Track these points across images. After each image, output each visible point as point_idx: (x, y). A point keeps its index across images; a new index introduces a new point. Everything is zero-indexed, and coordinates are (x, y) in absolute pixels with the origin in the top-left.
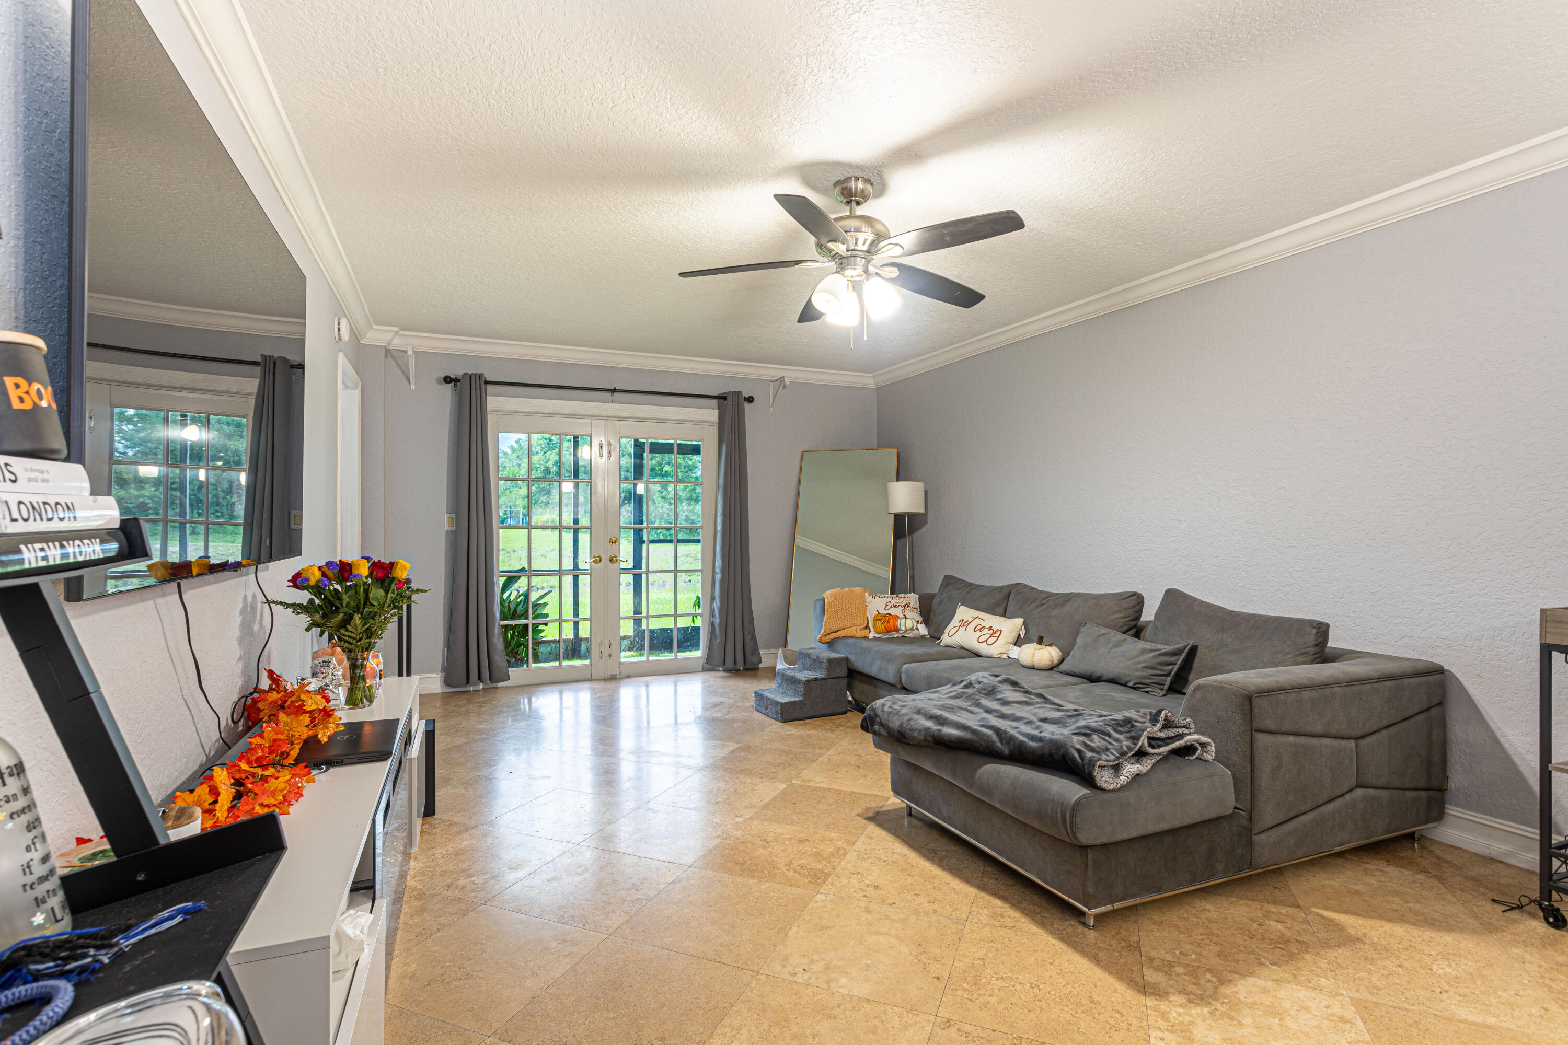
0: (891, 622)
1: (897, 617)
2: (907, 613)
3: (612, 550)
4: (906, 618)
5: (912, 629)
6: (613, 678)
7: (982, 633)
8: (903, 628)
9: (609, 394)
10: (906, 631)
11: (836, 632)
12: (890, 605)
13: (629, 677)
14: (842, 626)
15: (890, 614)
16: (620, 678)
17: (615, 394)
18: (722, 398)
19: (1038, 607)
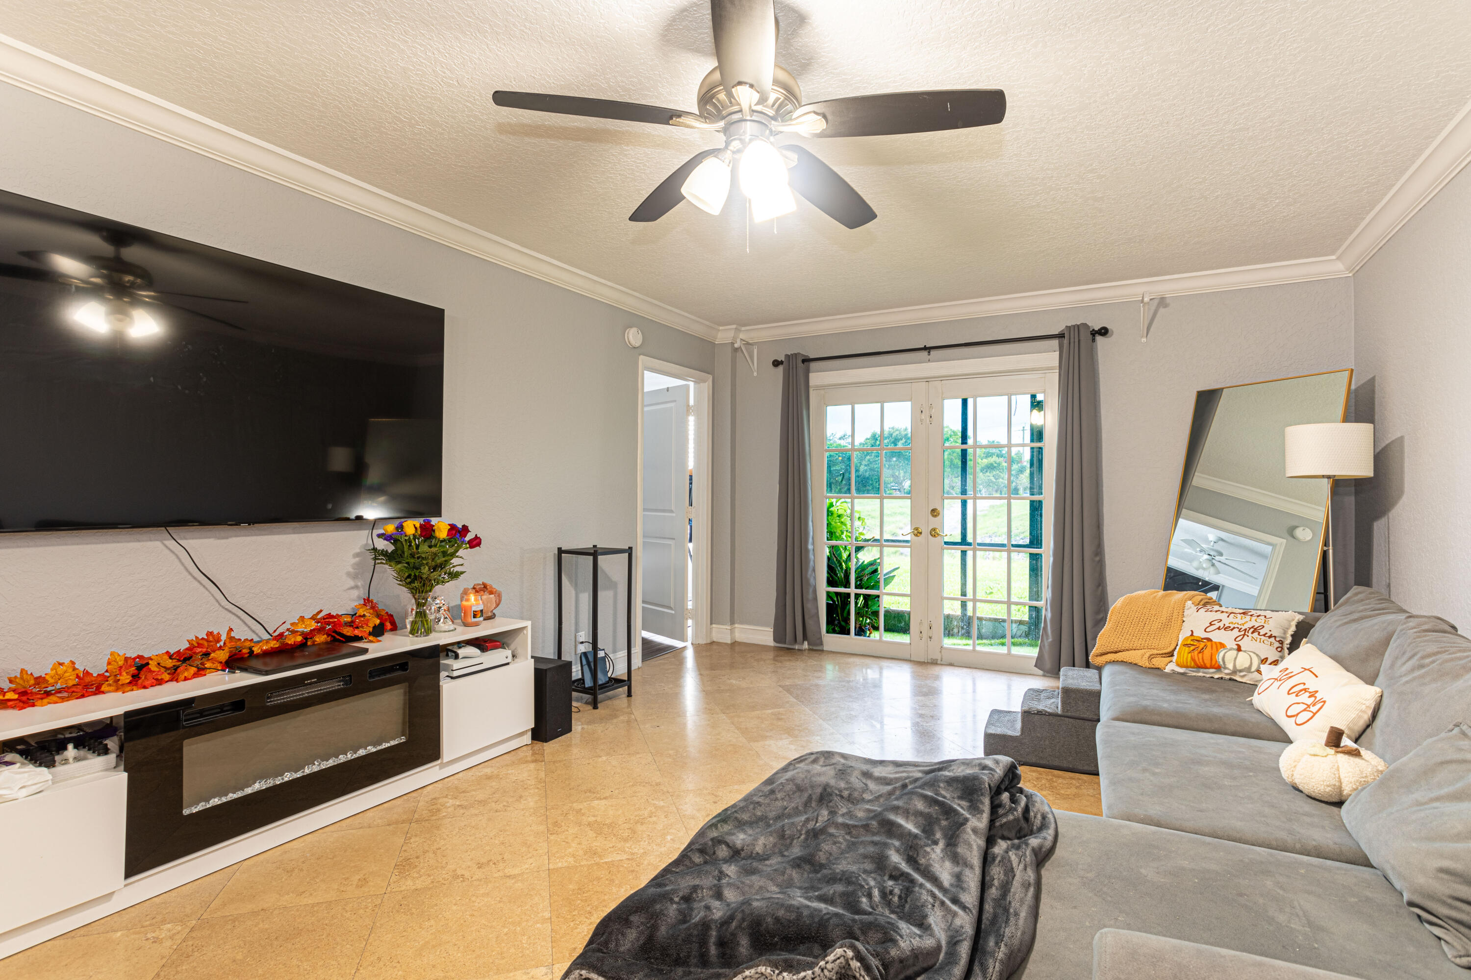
0: (1207, 652)
1: (1222, 645)
2: (1245, 643)
3: (934, 522)
4: (1239, 649)
5: (1248, 670)
6: (934, 663)
7: (1298, 699)
8: (1230, 666)
9: (925, 353)
10: (1235, 672)
11: (1116, 652)
12: (1217, 625)
13: (951, 665)
14: (1126, 645)
15: (1209, 640)
16: (942, 665)
17: (933, 352)
18: (1061, 336)
19: (1413, 670)
